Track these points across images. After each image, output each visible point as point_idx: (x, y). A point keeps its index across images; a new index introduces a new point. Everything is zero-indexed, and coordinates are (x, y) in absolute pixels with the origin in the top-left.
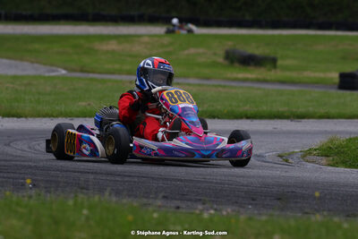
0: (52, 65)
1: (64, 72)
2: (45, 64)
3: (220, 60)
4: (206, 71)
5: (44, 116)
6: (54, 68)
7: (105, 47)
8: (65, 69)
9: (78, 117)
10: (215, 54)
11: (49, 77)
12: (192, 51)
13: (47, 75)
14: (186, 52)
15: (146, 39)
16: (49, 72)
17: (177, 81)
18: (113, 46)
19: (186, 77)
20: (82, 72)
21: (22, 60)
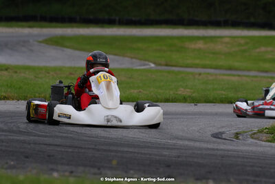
0: (145, 60)
1: (153, 65)
2: (141, 60)
4: (267, 66)
6: (147, 62)
7: (192, 46)
8: (155, 63)
11: (139, 70)
12: (263, 49)
13: (138, 68)
14: (258, 50)
15: (227, 40)
16: (141, 65)
17: (240, 73)
18: (200, 45)
19: (249, 70)
20: (167, 65)
21: (124, 56)
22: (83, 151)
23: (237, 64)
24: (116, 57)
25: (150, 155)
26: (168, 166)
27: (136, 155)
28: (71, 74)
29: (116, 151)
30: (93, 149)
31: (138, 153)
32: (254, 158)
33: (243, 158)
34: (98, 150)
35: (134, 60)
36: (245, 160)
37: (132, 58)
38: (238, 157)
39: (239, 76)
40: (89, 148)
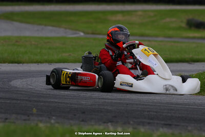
1: (82, 34)
3: (184, 25)
4: (171, 33)
5: (35, 63)
8: (84, 32)
9: (56, 63)
10: (182, 22)
12: (168, 20)
13: (71, 36)
15: (140, 13)
16: (73, 34)
17: (150, 39)
18: (119, 17)
19: (157, 36)
20: (93, 34)
21: (60, 27)
22: (19, 102)
23: (147, 32)
24: (54, 28)
25: (71, 104)
26: (84, 113)
27: (60, 104)
28: (17, 42)
29: (45, 102)
30: (27, 100)
31: (61, 103)
32: (152, 105)
33: (143, 105)
34: (30, 101)
35: (68, 30)
36: (145, 107)
37: (66, 28)
38: (140, 104)
39: (149, 41)
40: (24, 100)
